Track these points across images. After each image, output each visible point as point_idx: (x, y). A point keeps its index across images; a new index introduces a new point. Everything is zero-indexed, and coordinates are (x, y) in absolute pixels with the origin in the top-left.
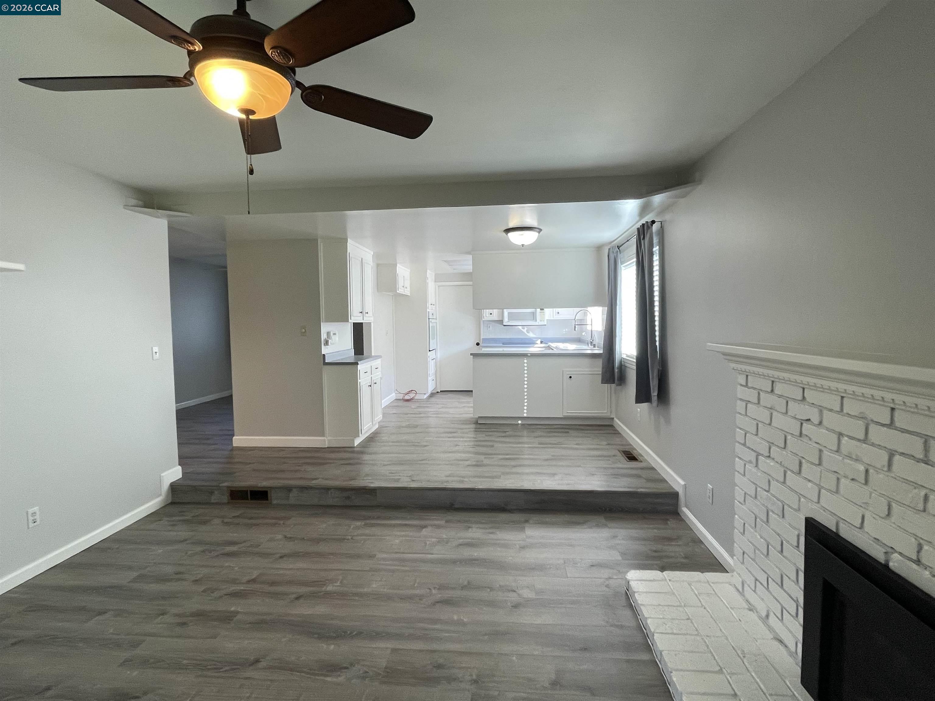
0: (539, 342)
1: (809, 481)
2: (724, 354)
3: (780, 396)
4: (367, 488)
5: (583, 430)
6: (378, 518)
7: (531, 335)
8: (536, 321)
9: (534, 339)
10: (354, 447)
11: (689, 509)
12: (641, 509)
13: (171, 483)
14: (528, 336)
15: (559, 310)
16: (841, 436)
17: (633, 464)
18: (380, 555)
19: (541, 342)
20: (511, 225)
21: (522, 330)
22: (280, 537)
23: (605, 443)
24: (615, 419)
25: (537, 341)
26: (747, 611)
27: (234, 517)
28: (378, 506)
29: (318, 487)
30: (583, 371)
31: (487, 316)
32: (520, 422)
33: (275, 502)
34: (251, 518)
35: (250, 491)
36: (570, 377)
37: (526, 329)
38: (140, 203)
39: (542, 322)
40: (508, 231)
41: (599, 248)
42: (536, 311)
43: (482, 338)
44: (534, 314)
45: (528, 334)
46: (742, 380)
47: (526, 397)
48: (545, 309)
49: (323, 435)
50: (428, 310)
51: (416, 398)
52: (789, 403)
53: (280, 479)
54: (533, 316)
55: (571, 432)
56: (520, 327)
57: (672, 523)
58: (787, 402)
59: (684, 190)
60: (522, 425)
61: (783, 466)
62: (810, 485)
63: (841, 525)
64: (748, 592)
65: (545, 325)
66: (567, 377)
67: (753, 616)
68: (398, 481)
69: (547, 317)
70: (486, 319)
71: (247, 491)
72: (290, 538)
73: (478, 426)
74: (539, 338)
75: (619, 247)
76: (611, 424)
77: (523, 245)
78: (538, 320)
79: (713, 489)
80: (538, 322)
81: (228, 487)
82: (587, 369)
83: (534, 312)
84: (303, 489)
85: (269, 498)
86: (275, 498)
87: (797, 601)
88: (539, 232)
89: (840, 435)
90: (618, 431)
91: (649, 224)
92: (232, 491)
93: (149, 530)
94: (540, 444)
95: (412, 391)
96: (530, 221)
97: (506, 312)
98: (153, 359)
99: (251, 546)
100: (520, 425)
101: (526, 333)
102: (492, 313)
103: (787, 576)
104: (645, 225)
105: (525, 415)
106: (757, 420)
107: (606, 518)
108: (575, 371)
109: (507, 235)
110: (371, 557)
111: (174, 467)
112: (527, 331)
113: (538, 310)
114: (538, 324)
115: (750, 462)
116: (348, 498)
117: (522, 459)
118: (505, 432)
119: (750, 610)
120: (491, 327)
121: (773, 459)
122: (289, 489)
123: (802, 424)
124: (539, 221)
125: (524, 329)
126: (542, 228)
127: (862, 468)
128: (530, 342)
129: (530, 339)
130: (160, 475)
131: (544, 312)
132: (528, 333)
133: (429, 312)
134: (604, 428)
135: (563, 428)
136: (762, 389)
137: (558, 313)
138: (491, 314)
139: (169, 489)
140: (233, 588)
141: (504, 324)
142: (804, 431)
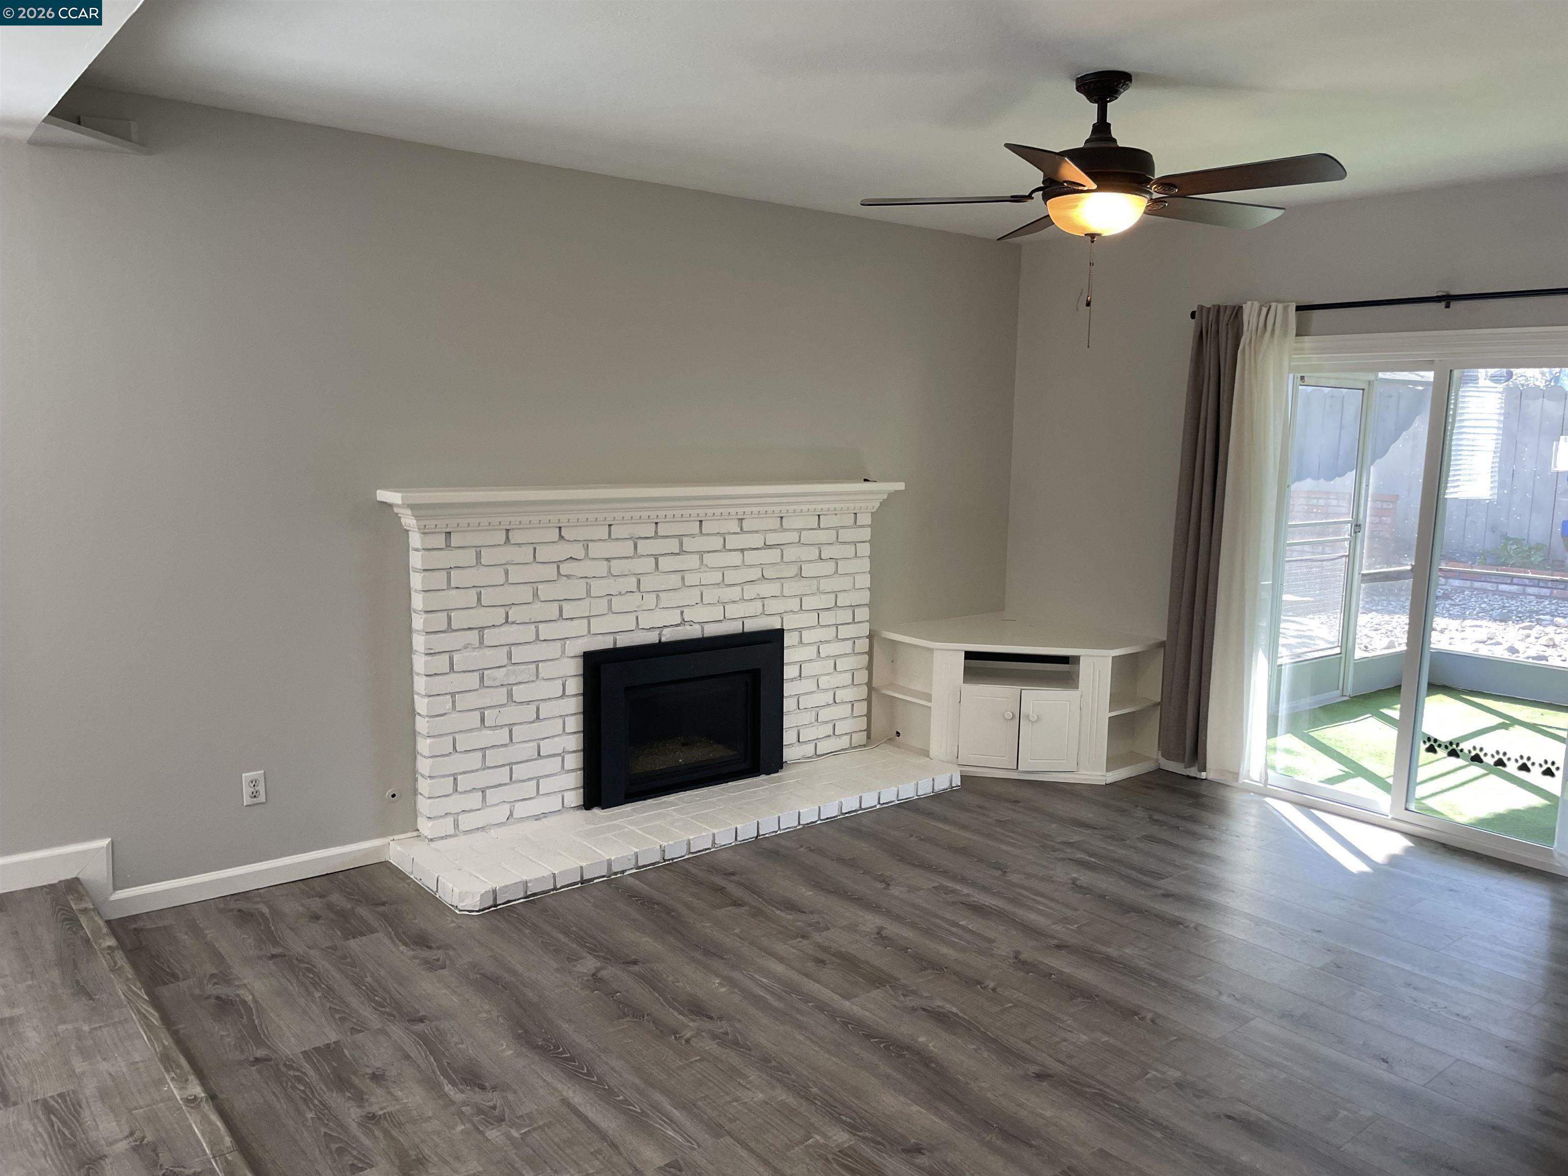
3: (520, 545)
16: (610, 562)
52: (538, 549)
58: (535, 549)
61: (533, 622)
79: (264, 775)
106: (478, 587)
121: (514, 623)
123: (558, 566)
142: (562, 572)
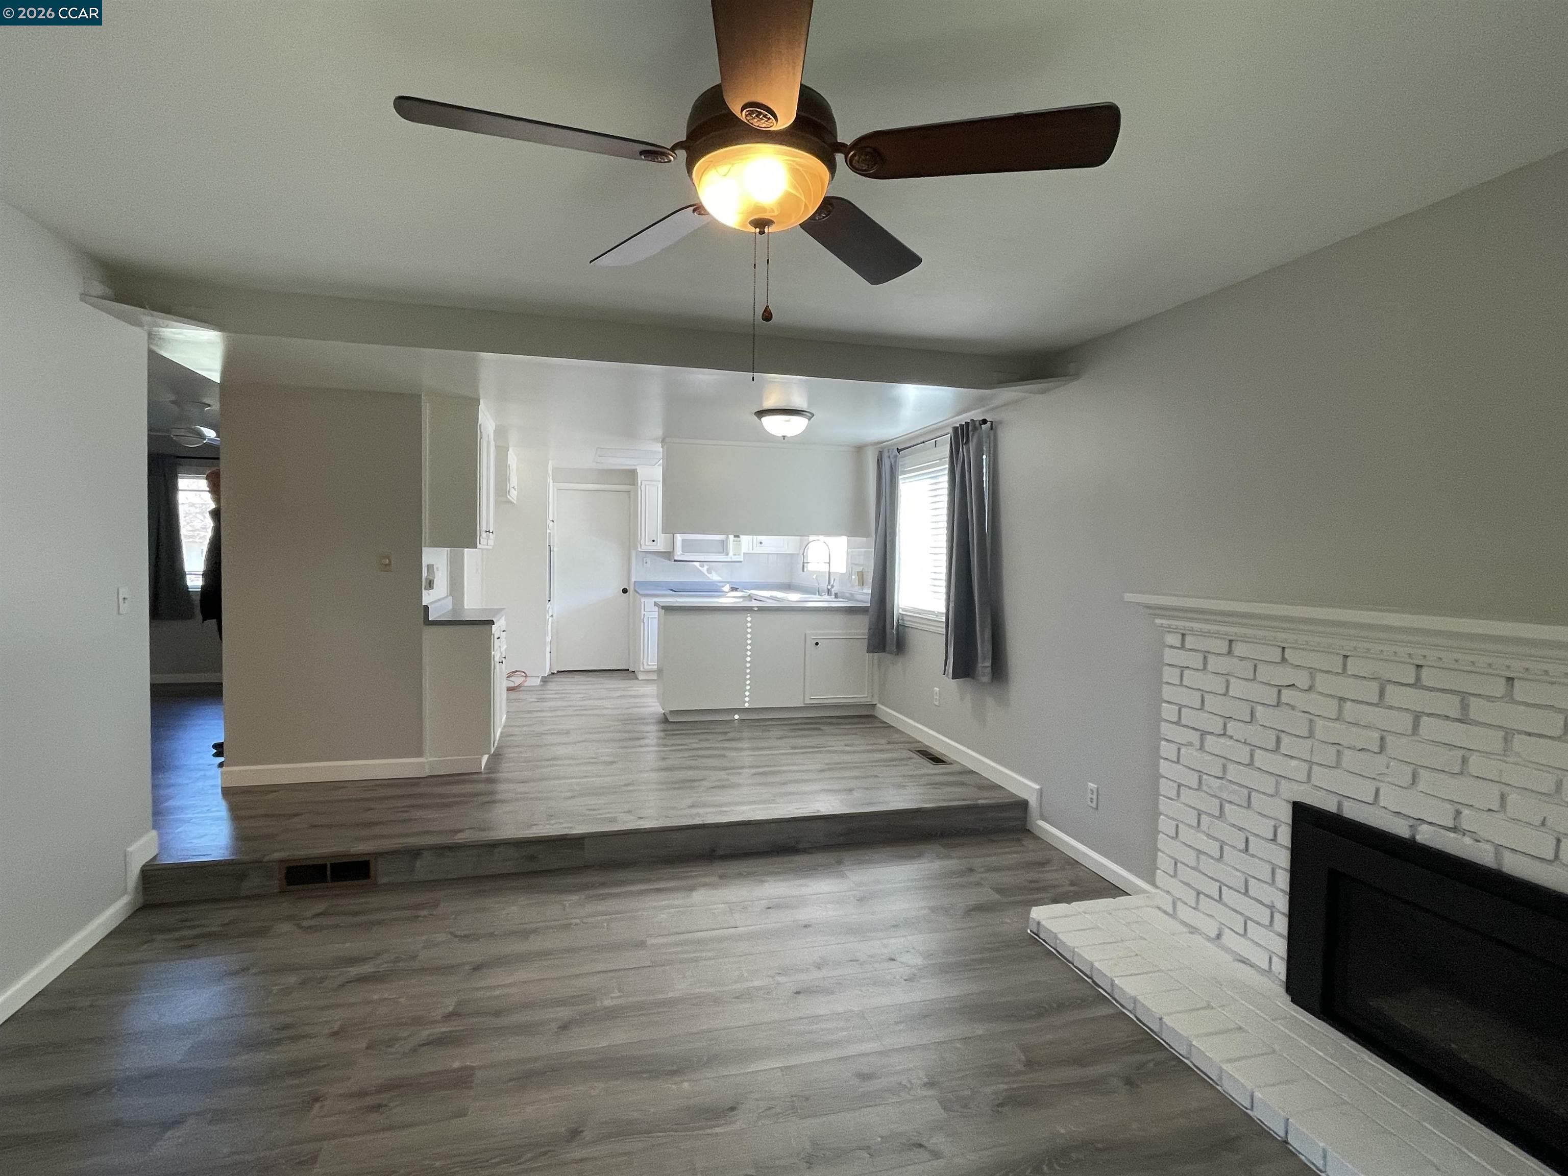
0: (726, 588)
1: (1292, 757)
2: (1148, 607)
3: (1242, 659)
4: (569, 837)
5: (838, 724)
6: (603, 885)
7: (714, 577)
8: (727, 554)
9: (719, 584)
10: (480, 773)
11: (1048, 822)
12: (981, 829)
13: (144, 866)
14: (709, 578)
15: (761, 538)
16: (1342, 702)
17: (940, 768)
18: (651, 941)
19: (734, 589)
20: (769, 404)
21: (701, 568)
22: (441, 937)
23: (883, 741)
24: (878, 705)
25: (723, 587)
26: (1188, 935)
27: (317, 915)
28: (586, 867)
29: (476, 843)
30: (835, 634)
31: (647, 544)
32: (737, 717)
33: (385, 880)
34: (356, 914)
35: (331, 864)
36: (817, 644)
37: (706, 567)
38: (109, 292)
39: (737, 556)
40: (761, 413)
41: (859, 449)
42: (727, 538)
43: (633, 579)
44: (724, 545)
45: (709, 575)
46: (1173, 639)
47: (748, 677)
48: (741, 536)
49: (420, 754)
50: (548, 531)
51: (526, 684)
52: (1259, 666)
53: (382, 837)
54: (723, 547)
55: (823, 727)
56: (697, 564)
57: (1028, 843)
58: (1255, 666)
59: (1046, 385)
60: (741, 721)
61: (1250, 744)
62: (1294, 763)
63: (1347, 804)
64: (1184, 912)
65: (741, 562)
66: (810, 643)
67: (1198, 939)
68: (614, 820)
69: (744, 549)
70: (644, 548)
71: (326, 865)
72: (466, 936)
73: (670, 727)
74: (728, 582)
75: (899, 450)
76: (873, 714)
77: (784, 437)
78: (731, 553)
79: (1098, 789)
80: (731, 557)
81: (281, 861)
82: (841, 631)
83: (723, 541)
84: (442, 850)
85: (372, 873)
86: (382, 872)
87: (1272, 908)
88: (809, 420)
89: (1342, 700)
90: (887, 723)
91: (977, 423)
92: (289, 869)
93: (120, 965)
94: (792, 748)
95: (517, 671)
96: (799, 402)
97: (679, 538)
98: (119, 613)
99: (398, 960)
100: (736, 721)
101: (706, 573)
102: (656, 540)
103: (1254, 878)
104: (970, 425)
105: (747, 705)
106: (1202, 690)
107: (943, 846)
108: (823, 634)
109: (760, 419)
110: (641, 945)
111: (148, 831)
112: (708, 570)
113: (731, 537)
114: (730, 560)
115: (1190, 744)
116: (532, 858)
117: (785, 772)
118: (726, 733)
119: (1192, 933)
120: (649, 562)
121: (1231, 737)
122: (415, 853)
123: (1280, 691)
124: (810, 403)
125: (702, 566)
126: (813, 412)
127: (1376, 735)
128: (713, 589)
129: (713, 583)
130: (125, 850)
131: (740, 541)
132: (710, 573)
133: (550, 533)
134: (862, 720)
135: (806, 724)
136: (1210, 651)
137: (761, 543)
138: (653, 541)
139: (139, 878)
140: (428, 1032)
141: (676, 558)
142: (1284, 699)
